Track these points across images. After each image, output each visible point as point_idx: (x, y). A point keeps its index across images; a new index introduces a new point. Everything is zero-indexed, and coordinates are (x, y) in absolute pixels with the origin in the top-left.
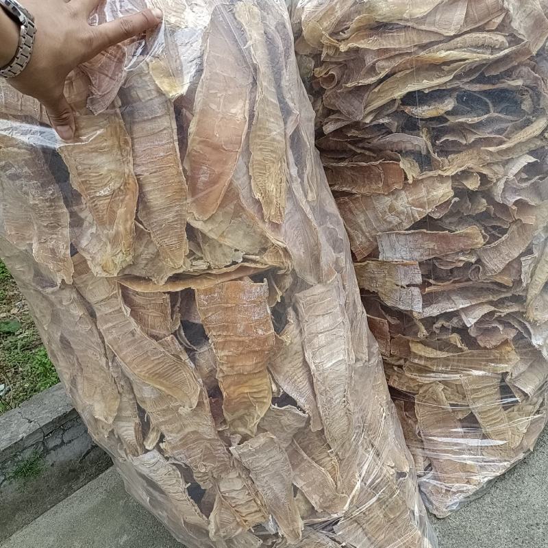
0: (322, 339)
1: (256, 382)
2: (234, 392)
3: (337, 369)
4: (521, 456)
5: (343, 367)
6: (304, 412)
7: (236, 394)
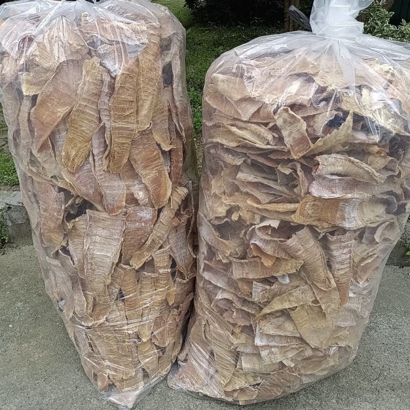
0: (98, 239)
1: (56, 236)
2: (47, 233)
3: (104, 258)
4: (230, 400)
5: (108, 260)
6: (74, 264)
7: (48, 234)
